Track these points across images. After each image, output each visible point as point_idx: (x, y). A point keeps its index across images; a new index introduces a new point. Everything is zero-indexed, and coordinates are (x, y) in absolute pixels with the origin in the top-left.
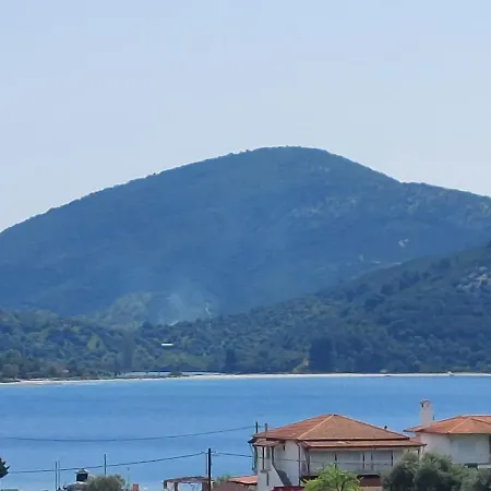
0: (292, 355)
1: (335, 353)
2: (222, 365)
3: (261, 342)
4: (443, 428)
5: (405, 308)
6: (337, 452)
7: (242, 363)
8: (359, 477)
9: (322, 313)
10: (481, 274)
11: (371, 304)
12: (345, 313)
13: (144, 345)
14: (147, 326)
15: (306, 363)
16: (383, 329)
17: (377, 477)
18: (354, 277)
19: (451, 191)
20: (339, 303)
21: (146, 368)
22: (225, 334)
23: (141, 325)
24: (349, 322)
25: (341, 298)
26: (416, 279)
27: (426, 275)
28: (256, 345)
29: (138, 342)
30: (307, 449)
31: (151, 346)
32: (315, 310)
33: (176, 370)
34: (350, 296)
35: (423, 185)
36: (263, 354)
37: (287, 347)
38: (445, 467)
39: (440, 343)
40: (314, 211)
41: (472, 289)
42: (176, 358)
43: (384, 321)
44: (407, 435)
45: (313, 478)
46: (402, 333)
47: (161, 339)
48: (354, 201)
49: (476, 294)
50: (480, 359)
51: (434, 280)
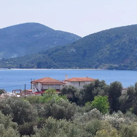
0: (33, 65)
1: (42, 65)
2: (19, 67)
3: (27, 62)
4: (70, 80)
5: (56, 56)
6: (48, 85)
7: (23, 67)
8: (56, 90)
9: (39, 56)
10: (71, 49)
11: (49, 55)
12: (44, 57)
13: (3, 63)
14: (3, 59)
15: (36, 67)
16: (52, 60)
17: (59, 90)
18: (46, 50)
19: (65, 32)
20: (43, 54)
21: (3, 67)
22: (19, 61)
23: (2, 59)
24: (45, 58)
25: (43, 53)
26: (58, 50)
27: (60, 49)
28: (25, 63)
29: (1, 62)
30: (42, 84)
31: (4, 63)
32: (38, 56)
33: (9, 68)
34: (45, 53)
35: (60, 31)
36: (27, 65)
37: (32, 63)
38: (73, 88)
39: (63, 63)
40: (37, 36)
41: (70, 52)
42: (9, 65)
43: (52, 58)
44: (63, 81)
45: (46, 90)
46: (56, 61)
47: (6, 62)
48: (45, 34)
49: (71, 53)
50: (71, 66)
51: (62, 50)
